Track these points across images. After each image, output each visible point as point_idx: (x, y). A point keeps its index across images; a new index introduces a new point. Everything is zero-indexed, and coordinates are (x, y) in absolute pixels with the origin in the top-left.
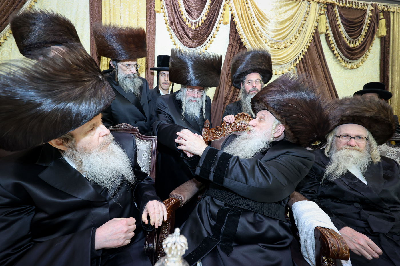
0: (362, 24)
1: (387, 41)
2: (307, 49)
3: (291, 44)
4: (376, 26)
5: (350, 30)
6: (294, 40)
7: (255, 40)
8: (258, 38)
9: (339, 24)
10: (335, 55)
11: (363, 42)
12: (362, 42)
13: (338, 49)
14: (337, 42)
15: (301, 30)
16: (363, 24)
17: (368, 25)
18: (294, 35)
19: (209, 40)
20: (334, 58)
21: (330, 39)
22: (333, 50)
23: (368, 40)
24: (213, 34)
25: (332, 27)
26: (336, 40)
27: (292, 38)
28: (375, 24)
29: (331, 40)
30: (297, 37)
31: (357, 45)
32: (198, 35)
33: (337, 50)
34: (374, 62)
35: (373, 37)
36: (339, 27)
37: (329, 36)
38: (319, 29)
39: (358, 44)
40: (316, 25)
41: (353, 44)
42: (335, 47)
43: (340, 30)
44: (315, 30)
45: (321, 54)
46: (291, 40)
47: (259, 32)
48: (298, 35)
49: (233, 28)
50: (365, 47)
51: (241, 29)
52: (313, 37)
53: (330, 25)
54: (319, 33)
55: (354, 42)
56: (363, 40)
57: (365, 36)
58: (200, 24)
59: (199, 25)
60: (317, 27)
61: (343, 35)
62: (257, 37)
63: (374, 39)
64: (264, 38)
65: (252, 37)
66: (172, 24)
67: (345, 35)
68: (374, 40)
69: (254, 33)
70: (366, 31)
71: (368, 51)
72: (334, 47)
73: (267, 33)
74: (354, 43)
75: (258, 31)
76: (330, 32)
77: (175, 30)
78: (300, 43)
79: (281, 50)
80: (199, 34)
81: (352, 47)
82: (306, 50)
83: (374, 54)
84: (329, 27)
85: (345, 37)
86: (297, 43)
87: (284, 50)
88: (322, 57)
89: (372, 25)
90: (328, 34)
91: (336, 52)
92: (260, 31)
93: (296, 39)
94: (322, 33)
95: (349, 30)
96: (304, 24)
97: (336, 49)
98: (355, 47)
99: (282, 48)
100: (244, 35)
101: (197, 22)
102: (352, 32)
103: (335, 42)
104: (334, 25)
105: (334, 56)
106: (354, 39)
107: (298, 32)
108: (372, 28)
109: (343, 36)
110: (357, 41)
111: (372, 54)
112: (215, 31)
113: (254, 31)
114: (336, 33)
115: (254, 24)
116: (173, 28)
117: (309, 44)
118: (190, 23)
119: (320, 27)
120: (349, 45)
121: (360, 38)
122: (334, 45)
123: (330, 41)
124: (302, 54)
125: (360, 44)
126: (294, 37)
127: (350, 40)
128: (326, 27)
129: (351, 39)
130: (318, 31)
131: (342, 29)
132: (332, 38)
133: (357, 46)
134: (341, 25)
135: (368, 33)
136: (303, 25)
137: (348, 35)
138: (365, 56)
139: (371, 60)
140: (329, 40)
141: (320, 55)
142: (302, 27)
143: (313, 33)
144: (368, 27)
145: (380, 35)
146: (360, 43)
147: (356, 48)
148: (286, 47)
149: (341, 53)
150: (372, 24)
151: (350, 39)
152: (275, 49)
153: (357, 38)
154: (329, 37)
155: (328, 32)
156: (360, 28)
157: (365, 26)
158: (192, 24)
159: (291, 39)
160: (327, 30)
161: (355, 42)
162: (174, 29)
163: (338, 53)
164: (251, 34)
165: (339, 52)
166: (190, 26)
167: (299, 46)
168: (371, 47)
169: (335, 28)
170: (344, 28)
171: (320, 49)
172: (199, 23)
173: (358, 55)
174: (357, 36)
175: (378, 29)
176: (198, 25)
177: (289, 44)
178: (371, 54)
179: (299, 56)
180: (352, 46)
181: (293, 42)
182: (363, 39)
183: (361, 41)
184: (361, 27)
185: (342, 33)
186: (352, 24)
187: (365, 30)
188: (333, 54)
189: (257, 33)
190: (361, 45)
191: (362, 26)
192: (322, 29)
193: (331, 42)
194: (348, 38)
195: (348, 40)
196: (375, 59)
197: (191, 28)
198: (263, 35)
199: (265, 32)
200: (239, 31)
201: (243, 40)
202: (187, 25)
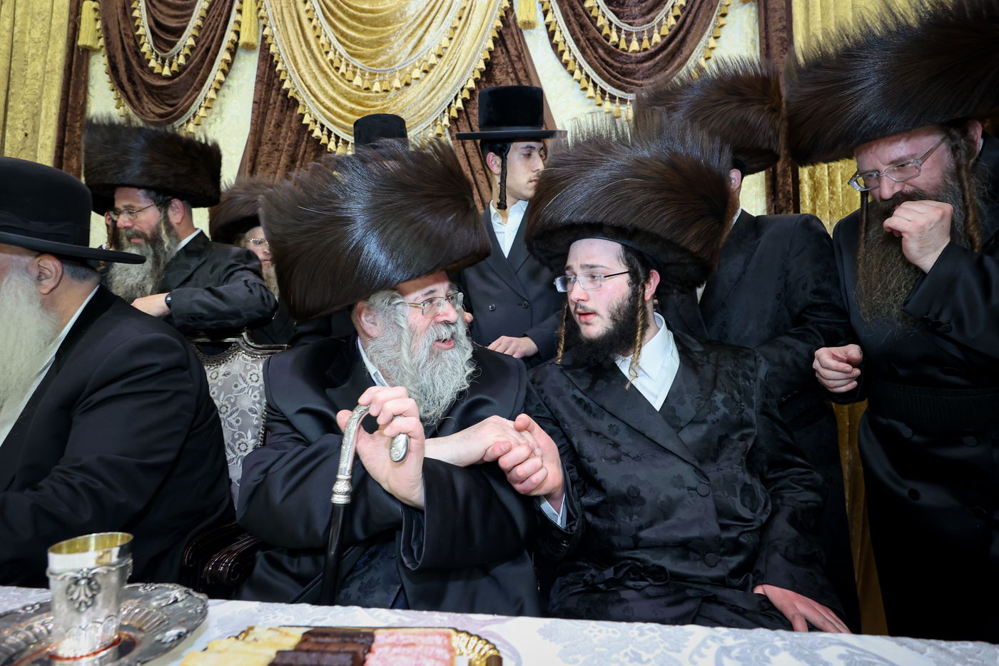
2: (476, 80)
3: (426, 70)
6: (434, 59)
11: (674, 29)
12: (670, 28)
13: (585, 66)
14: (579, 42)
15: (455, 28)
19: (205, 99)
21: (558, 35)
23: (690, 18)
24: (213, 81)
27: (430, 55)
30: (446, 48)
31: (657, 41)
33: (581, 68)
37: (553, 26)
38: (515, 15)
39: (657, 38)
40: (507, 5)
41: (640, 41)
42: (575, 58)
43: (588, 4)
44: (501, 19)
46: (426, 61)
47: (331, 55)
48: (446, 42)
52: (497, 41)
54: (520, 25)
55: (643, 33)
56: (674, 22)
57: (682, 7)
58: (182, 60)
59: (179, 62)
60: (508, 10)
64: (343, 69)
67: (606, 19)
68: (724, 15)
69: (316, 61)
72: (573, 61)
73: (353, 55)
74: (645, 37)
75: (327, 53)
76: (555, 16)
79: (393, 93)
81: (635, 51)
82: (473, 85)
84: (553, 4)
85: (610, 25)
87: (403, 93)
90: (551, 23)
91: (578, 75)
92: (335, 52)
93: (439, 56)
94: (530, 24)
97: (579, 63)
98: (646, 50)
99: (398, 88)
101: (175, 57)
103: (573, 46)
106: (644, 24)
107: (446, 33)
110: (655, 30)
112: (217, 71)
113: (313, 55)
115: (318, 37)
117: (482, 65)
118: (159, 62)
119: (520, 6)
120: (623, 46)
121: (665, 17)
122: (571, 53)
123: (558, 42)
124: (459, 96)
125: (663, 37)
126: (433, 51)
128: (544, 3)
129: (631, 27)
130: (513, 20)
132: (562, 35)
133: (656, 44)
140: (556, 40)
142: (460, 18)
143: (494, 32)
146: (667, 32)
147: (651, 51)
148: (409, 84)
149: (597, 76)
151: (627, 26)
152: (378, 92)
153: (653, 19)
154: (554, 32)
155: (551, 16)
158: (163, 63)
159: (425, 56)
161: (645, 34)
163: (588, 77)
165: (589, 73)
166: (159, 69)
168: (716, 38)
174: (654, 14)
176: (177, 63)
177: (419, 73)
179: (452, 106)
180: (635, 46)
181: (432, 65)
182: (677, 18)
183: (669, 25)
185: (594, 12)
188: (572, 81)
189: (325, 61)
190: (667, 39)
193: (562, 46)
194: (620, 27)
195: (619, 31)
197: (159, 75)
198: (343, 60)
199: (347, 52)
200: (277, 62)
201: (286, 85)
202: (153, 68)
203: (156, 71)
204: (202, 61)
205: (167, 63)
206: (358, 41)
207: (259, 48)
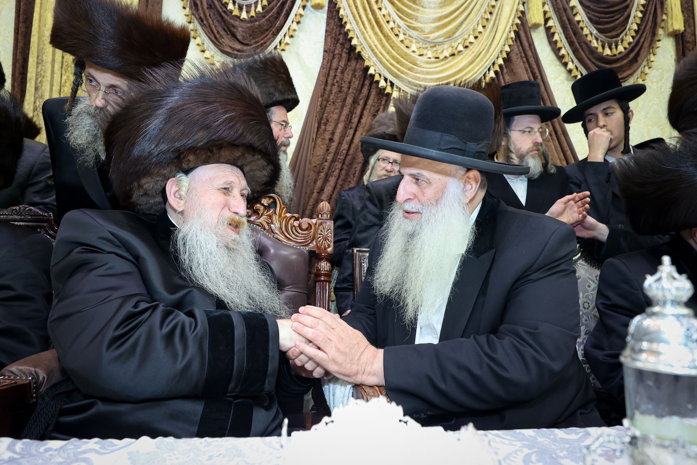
0: (627, 7)
1: (689, 42)
2: (504, 59)
3: (466, 47)
4: (659, 11)
5: (601, 20)
6: (472, 39)
7: (380, 41)
8: (388, 36)
9: (573, 8)
10: (570, 71)
11: (632, 45)
12: (630, 44)
13: (576, 61)
14: (571, 44)
15: (487, 20)
16: (630, 6)
17: (642, 9)
18: (472, 27)
19: (280, 43)
20: (569, 78)
21: (556, 37)
22: (563, 61)
23: (642, 40)
24: (289, 29)
25: (557, 13)
26: (569, 39)
27: (469, 35)
28: (656, 6)
29: (558, 39)
30: (480, 32)
31: (621, 51)
32: (253, 32)
33: (573, 62)
34: (661, 89)
35: (654, 34)
36: (574, 12)
37: (552, 31)
38: (528, 16)
39: (621, 48)
40: (521, 8)
41: (610, 48)
42: (568, 54)
43: (578, 18)
44: (519, 18)
45: (536, 71)
46: (466, 39)
47: (392, 25)
48: (480, 29)
49: (333, 16)
50: (638, 55)
51: (351, 17)
52: (517, 33)
53: (554, 9)
54: (530, 25)
55: (612, 44)
56: (631, 40)
57: (635, 31)
58: (259, 8)
59: (257, 10)
60: (523, 13)
61: (585, 29)
62: (386, 35)
63: (657, 39)
64: (402, 37)
65: (376, 34)
66: (197, 10)
67: (589, 30)
68: (659, 41)
69: (380, 27)
70: (638, 21)
71: (645, 63)
72: (567, 56)
73: (409, 26)
74: (613, 46)
75: (388, 22)
76: (554, 23)
77: (202, 21)
78: (486, 45)
79: (442, 60)
80: (255, 31)
81: (608, 55)
82: (501, 61)
83: (660, 71)
84: (551, 13)
85: (591, 34)
86: (478, 45)
87: (450, 61)
88: (539, 77)
89: (650, 8)
90: (550, 28)
91: (570, 66)
92: (394, 22)
93: (476, 38)
94: (536, 26)
95: (598, 19)
96: (493, 7)
97: (571, 58)
98: (615, 55)
99: (446, 57)
100: (358, 30)
101: (253, 5)
102: (608, 23)
103: (567, 45)
104: (562, 9)
105: (569, 74)
106: (612, 37)
107: (480, 22)
108: (650, 14)
109: (586, 31)
110: (620, 43)
111: (657, 70)
112: (292, 22)
113: (377, 22)
114: (567, 25)
115: (380, 9)
116: (198, 17)
117: (507, 49)
118: (237, 6)
119: (531, 12)
120: (600, 50)
121: (626, 35)
122: (566, 50)
123: (556, 42)
124: (492, 68)
125: (625, 48)
126: (472, 33)
127: (602, 40)
128: (545, 13)
129: (604, 38)
130: (526, 20)
131: (581, 16)
132: (559, 36)
133: (621, 53)
134: (579, 8)
135: (642, 26)
136: (491, 8)
137: (597, 29)
138: (641, 75)
139: (655, 84)
140: (554, 40)
141: (535, 73)
142: (491, 13)
143: (515, 26)
144: (641, 12)
145: (671, 30)
146: (627, 46)
147: (618, 56)
148: (453, 55)
149: (583, 69)
150: (650, 5)
151: (602, 37)
152: (430, 58)
153: (618, 36)
154: (553, 34)
155: (550, 23)
156: (624, 14)
157: (636, 11)
158: (240, 8)
159: (466, 37)
160: (546, 20)
161: (614, 44)
162: (200, 18)
163: (577, 68)
164: (373, 28)
165: (578, 66)
166: (236, 12)
167: (483, 53)
168: (654, 55)
169: (564, 14)
170: (585, 15)
171: (532, 59)
172: (256, 7)
173: (624, 71)
174: (619, 31)
175: (664, 17)
176: (255, 11)
177: (461, 48)
178: (655, 71)
179: (487, 74)
180: (607, 52)
181: (471, 43)
182: (633, 37)
183: (628, 41)
184: (626, 14)
185: (581, 25)
186: (605, 6)
187: (636, 18)
188: (565, 70)
189: (387, 28)
190: (627, 50)
191: (628, 10)
192: (535, 16)
193: (559, 45)
194: (598, 37)
195: (597, 39)
196: (663, 81)
197: (239, 17)
198: (401, 30)
199: (405, 24)
200: (346, 23)
201: (354, 42)
202: (231, 12)
203: (234, 14)
204: (279, 13)
205: (244, 9)
206: (413, 17)
207: (326, 8)
